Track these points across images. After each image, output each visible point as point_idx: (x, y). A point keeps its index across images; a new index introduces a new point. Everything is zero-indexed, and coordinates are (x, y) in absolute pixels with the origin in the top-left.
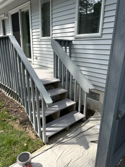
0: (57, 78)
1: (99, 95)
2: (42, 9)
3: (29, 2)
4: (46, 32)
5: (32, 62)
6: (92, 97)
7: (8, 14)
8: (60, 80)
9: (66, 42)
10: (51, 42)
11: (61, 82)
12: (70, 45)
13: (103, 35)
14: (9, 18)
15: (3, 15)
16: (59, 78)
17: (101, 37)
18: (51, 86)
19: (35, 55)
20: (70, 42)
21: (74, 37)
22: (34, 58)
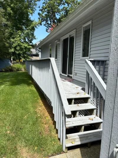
2: (84, 35)
3: (75, 30)
4: (86, 53)
5: (73, 78)
7: (60, 40)
12: (104, 65)
14: (60, 44)
15: (57, 41)
16: (89, 94)
18: (82, 100)
19: (75, 72)
20: (104, 62)
21: (108, 57)
22: (74, 74)
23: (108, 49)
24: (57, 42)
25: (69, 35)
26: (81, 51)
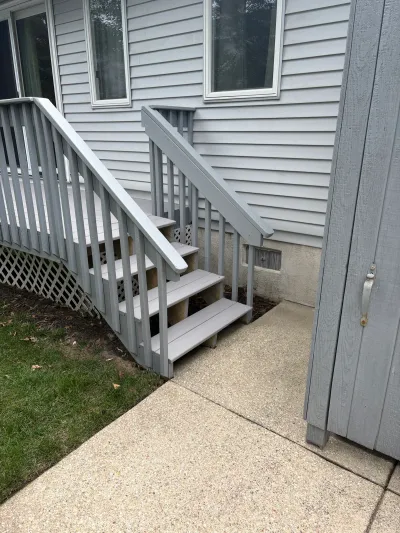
0: (165, 215)
1: (279, 253)
6: (262, 263)
8: (173, 221)
9: (181, 113)
10: (140, 114)
11: (177, 225)
12: (190, 124)
13: (285, 94)
16: (170, 215)
17: (279, 99)
20: (191, 114)
21: (200, 99)
23: (199, 73)
26: (91, 77)
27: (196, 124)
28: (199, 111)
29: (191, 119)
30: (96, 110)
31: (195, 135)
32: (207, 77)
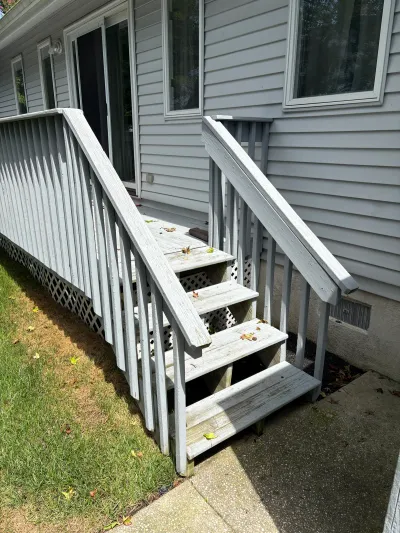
1: (369, 308)
2: (171, 17)
4: (185, 93)
5: (138, 193)
6: (344, 317)
7: (60, 40)
9: (254, 130)
12: (265, 138)
13: (389, 97)
14: (63, 50)
15: (47, 43)
17: (381, 106)
18: (200, 275)
19: (146, 169)
20: (267, 126)
21: (279, 107)
22: (144, 179)
23: (280, 76)
24: (47, 48)
25: (101, 18)
26: (166, 86)
27: (273, 137)
28: (277, 122)
29: (266, 132)
30: (168, 122)
31: (271, 151)
32: (289, 81)
